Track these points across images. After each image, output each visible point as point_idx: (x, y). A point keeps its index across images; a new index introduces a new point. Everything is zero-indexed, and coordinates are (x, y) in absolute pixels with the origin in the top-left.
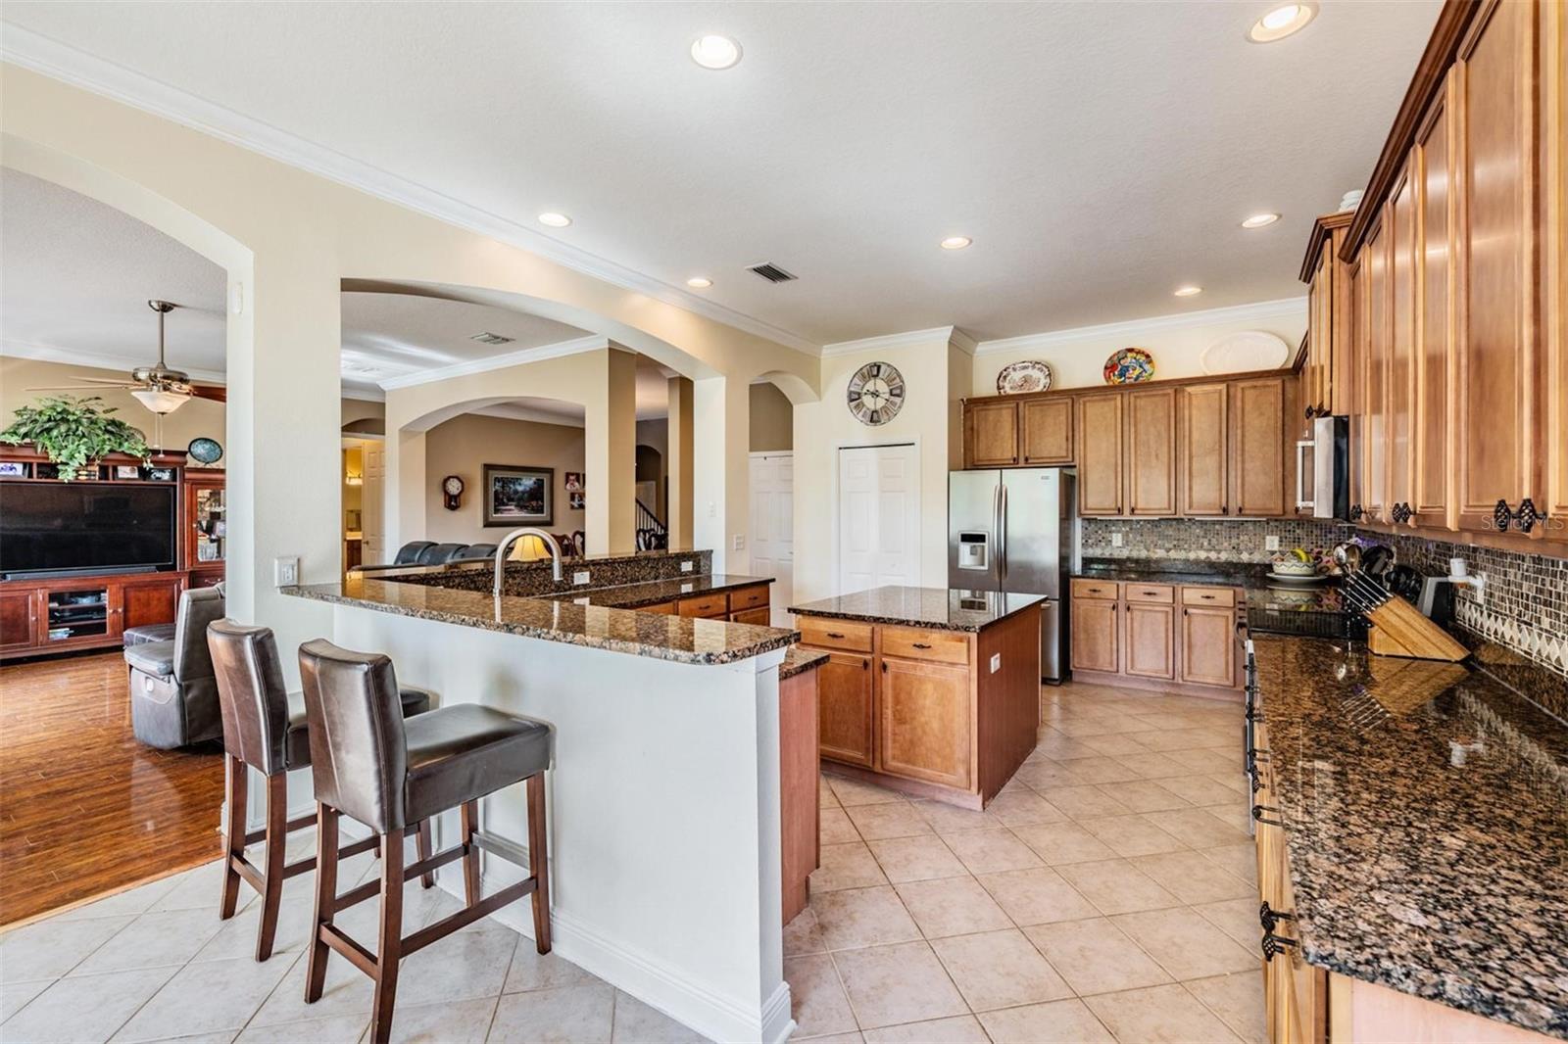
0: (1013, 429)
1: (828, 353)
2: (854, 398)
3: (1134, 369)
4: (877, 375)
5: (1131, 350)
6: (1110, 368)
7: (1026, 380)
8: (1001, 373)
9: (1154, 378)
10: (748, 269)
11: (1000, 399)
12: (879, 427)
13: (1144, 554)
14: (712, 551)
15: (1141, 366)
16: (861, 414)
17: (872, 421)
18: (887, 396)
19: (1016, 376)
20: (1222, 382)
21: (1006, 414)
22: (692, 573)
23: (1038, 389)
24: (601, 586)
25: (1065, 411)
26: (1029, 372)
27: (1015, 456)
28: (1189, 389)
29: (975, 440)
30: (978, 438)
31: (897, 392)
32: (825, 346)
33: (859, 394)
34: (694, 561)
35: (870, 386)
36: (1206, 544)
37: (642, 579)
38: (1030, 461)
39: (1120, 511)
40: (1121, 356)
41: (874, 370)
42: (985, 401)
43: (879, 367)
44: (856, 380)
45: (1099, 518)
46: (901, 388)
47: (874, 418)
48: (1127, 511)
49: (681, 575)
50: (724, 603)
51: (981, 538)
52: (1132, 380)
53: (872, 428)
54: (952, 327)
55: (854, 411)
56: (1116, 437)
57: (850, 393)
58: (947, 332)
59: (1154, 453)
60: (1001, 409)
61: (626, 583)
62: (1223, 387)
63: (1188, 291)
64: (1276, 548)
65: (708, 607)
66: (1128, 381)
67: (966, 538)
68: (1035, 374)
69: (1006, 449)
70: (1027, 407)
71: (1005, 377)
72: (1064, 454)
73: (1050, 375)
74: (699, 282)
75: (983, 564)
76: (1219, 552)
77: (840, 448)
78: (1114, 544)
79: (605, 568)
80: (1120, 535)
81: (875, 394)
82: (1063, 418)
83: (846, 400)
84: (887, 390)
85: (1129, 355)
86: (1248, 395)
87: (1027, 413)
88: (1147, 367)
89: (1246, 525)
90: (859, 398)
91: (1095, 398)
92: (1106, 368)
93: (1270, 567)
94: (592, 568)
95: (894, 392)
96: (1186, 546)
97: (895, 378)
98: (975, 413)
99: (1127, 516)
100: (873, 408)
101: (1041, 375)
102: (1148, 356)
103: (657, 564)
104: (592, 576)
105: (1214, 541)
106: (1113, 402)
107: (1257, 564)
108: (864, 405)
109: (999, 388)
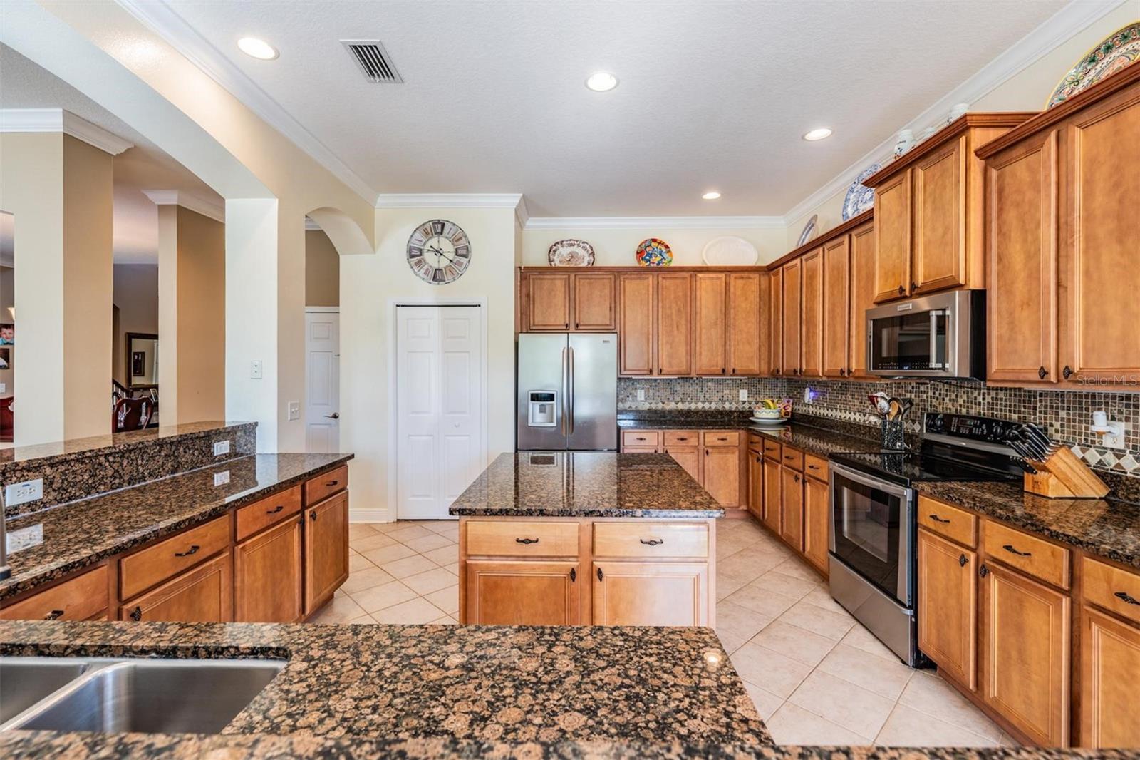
0: (565, 298)
1: (385, 204)
2: (414, 254)
3: (656, 257)
4: (441, 233)
5: (654, 240)
6: (640, 253)
7: (573, 256)
8: (552, 247)
9: (672, 265)
10: (343, 43)
11: (552, 270)
12: (442, 286)
13: (660, 406)
14: (256, 424)
15: (661, 255)
16: (423, 271)
17: (434, 279)
18: (452, 256)
19: (564, 251)
20: (722, 272)
21: (559, 283)
22: (229, 456)
23: (584, 264)
24: (70, 499)
25: (609, 285)
26: (575, 249)
27: (567, 322)
28: (700, 275)
29: (531, 306)
30: (534, 304)
31: (463, 252)
32: (381, 195)
33: (421, 250)
34: (231, 440)
35: (434, 242)
36: (702, 396)
37: (150, 475)
38: (580, 327)
39: (651, 372)
40: (647, 244)
41: (439, 227)
42: (541, 271)
43: (443, 225)
44: (418, 235)
45: (634, 377)
46: (467, 248)
47: (437, 276)
48: (655, 372)
49: (213, 461)
50: (299, 497)
51: (551, 397)
52: (655, 265)
53: (434, 285)
54: (521, 195)
55: (415, 267)
56: (648, 310)
57: (410, 250)
58: (514, 199)
59: (675, 326)
60: (554, 279)
61: (120, 485)
62: (723, 275)
63: (712, 195)
64: (746, 399)
65: (279, 509)
66: (652, 265)
67: (535, 397)
68: (580, 251)
69: (559, 316)
70: (577, 280)
71: (554, 251)
72: (608, 323)
73: (593, 254)
74: (256, 48)
75: (552, 422)
76: (710, 403)
77: (397, 306)
78: (639, 399)
79: (78, 467)
80: (643, 391)
81: (439, 252)
82: (607, 291)
83: (405, 255)
84: (452, 249)
85: (653, 244)
86: (737, 284)
87: (577, 284)
88: (666, 255)
89: (727, 381)
90: (421, 255)
91: (633, 276)
92: (638, 253)
93: (751, 413)
94: (48, 471)
95: (460, 252)
96: (689, 399)
97: (461, 238)
98: (531, 281)
99: (655, 376)
100: (436, 266)
101: (585, 253)
102: (667, 247)
103: (177, 449)
104: (48, 484)
105: (707, 396)
106: (646, 281)
107: (735, 411)
108: (425, 263)
109: (550, 261)
